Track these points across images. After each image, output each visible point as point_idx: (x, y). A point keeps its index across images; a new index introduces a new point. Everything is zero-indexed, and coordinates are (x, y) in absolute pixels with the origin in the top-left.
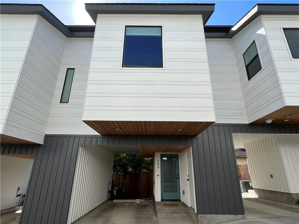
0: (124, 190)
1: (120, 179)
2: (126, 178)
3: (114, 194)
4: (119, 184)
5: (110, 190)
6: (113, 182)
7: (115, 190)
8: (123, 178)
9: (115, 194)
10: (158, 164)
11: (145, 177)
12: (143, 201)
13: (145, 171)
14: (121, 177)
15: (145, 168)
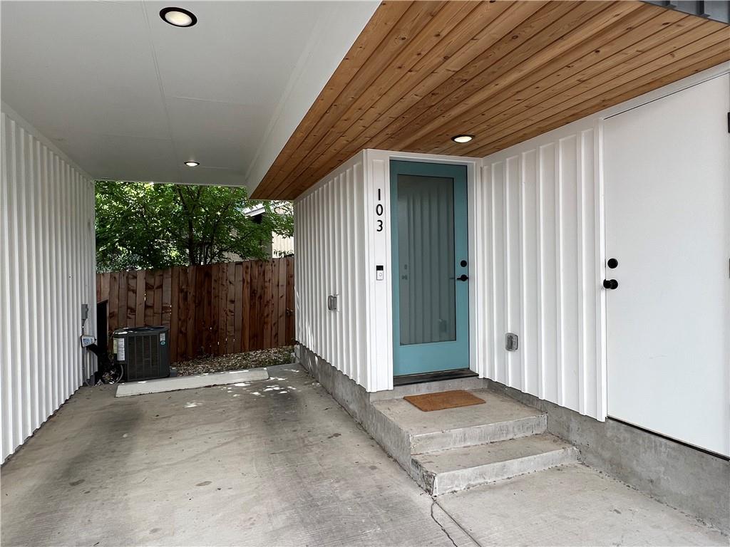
0: (163, 338)
1: (135, 292)
2: (161, 286)
3: (116, 356)
4: (133, 311)
5: (93, 339)
6: (101, 307)
7: (122, 342)
8: (148, 287)
9: (122, 357)
10: (379, 210)
11: (244, 280)
12: (261, 374)
13: (235, 258)
14: (140, 284)
15: (234, 247)
